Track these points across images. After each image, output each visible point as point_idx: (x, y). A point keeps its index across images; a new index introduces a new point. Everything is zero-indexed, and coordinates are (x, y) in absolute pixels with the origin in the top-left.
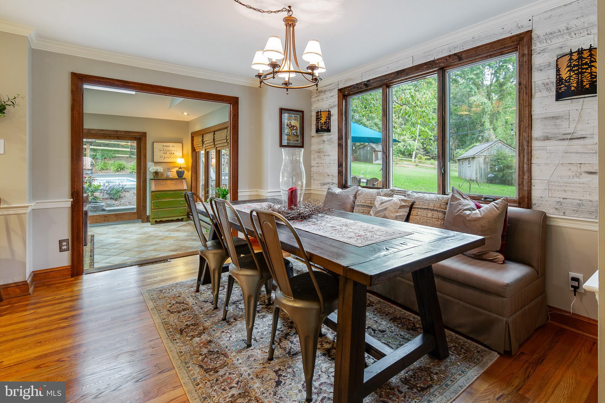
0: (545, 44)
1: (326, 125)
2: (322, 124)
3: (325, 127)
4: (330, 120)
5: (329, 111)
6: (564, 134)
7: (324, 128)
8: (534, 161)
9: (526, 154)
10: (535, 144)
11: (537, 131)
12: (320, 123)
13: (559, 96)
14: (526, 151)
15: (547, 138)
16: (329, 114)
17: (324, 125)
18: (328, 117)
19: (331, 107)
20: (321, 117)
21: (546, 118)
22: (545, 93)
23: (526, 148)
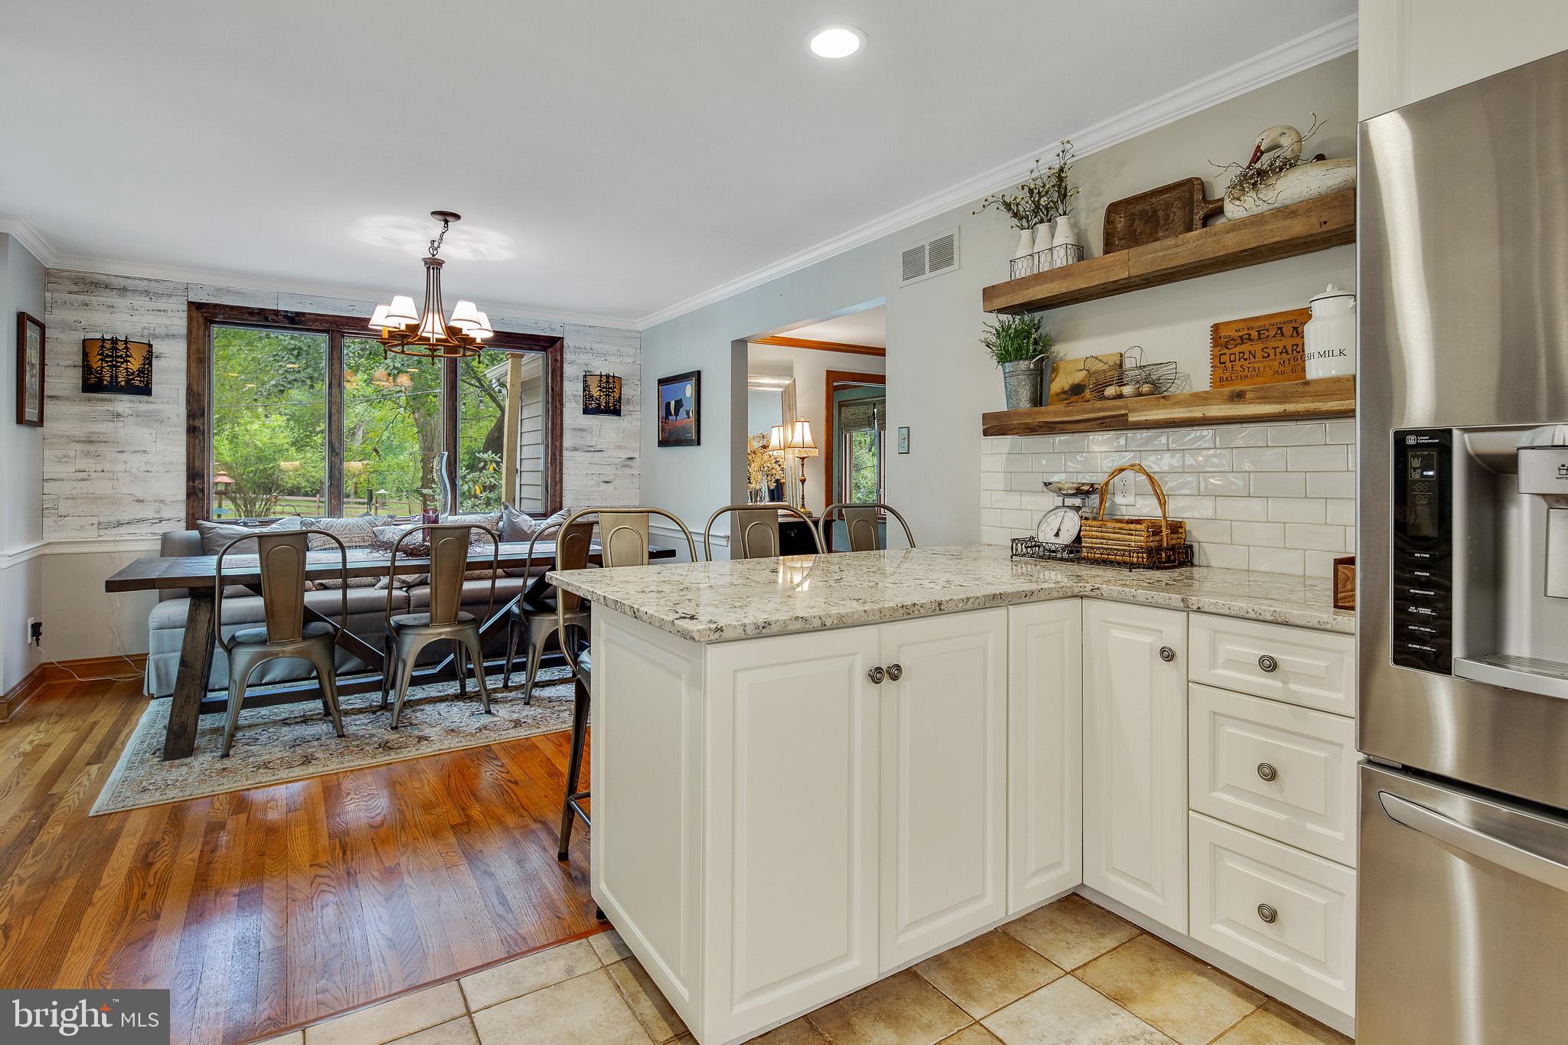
0: (574, 356)
1: (143, 377)
2: (133, 373)
3: (140, 381)
4: (151, 367)
5: (150, 346)
6: (588, 447)
7: (137, 383)
8: (565, 471)
9: (558, 463)
10: (566, 454)
11: (568, 441)
12: (126, 369)
13: (586, 411)
14: (558, 461)
15: (576, 449)
16: (149, 351)
17: (138, 376)
18: (147, 359)
19: (155, 336)
20: (127, 356)
21: (574, 429)
22: (574, 405)
23: (558, 457)
